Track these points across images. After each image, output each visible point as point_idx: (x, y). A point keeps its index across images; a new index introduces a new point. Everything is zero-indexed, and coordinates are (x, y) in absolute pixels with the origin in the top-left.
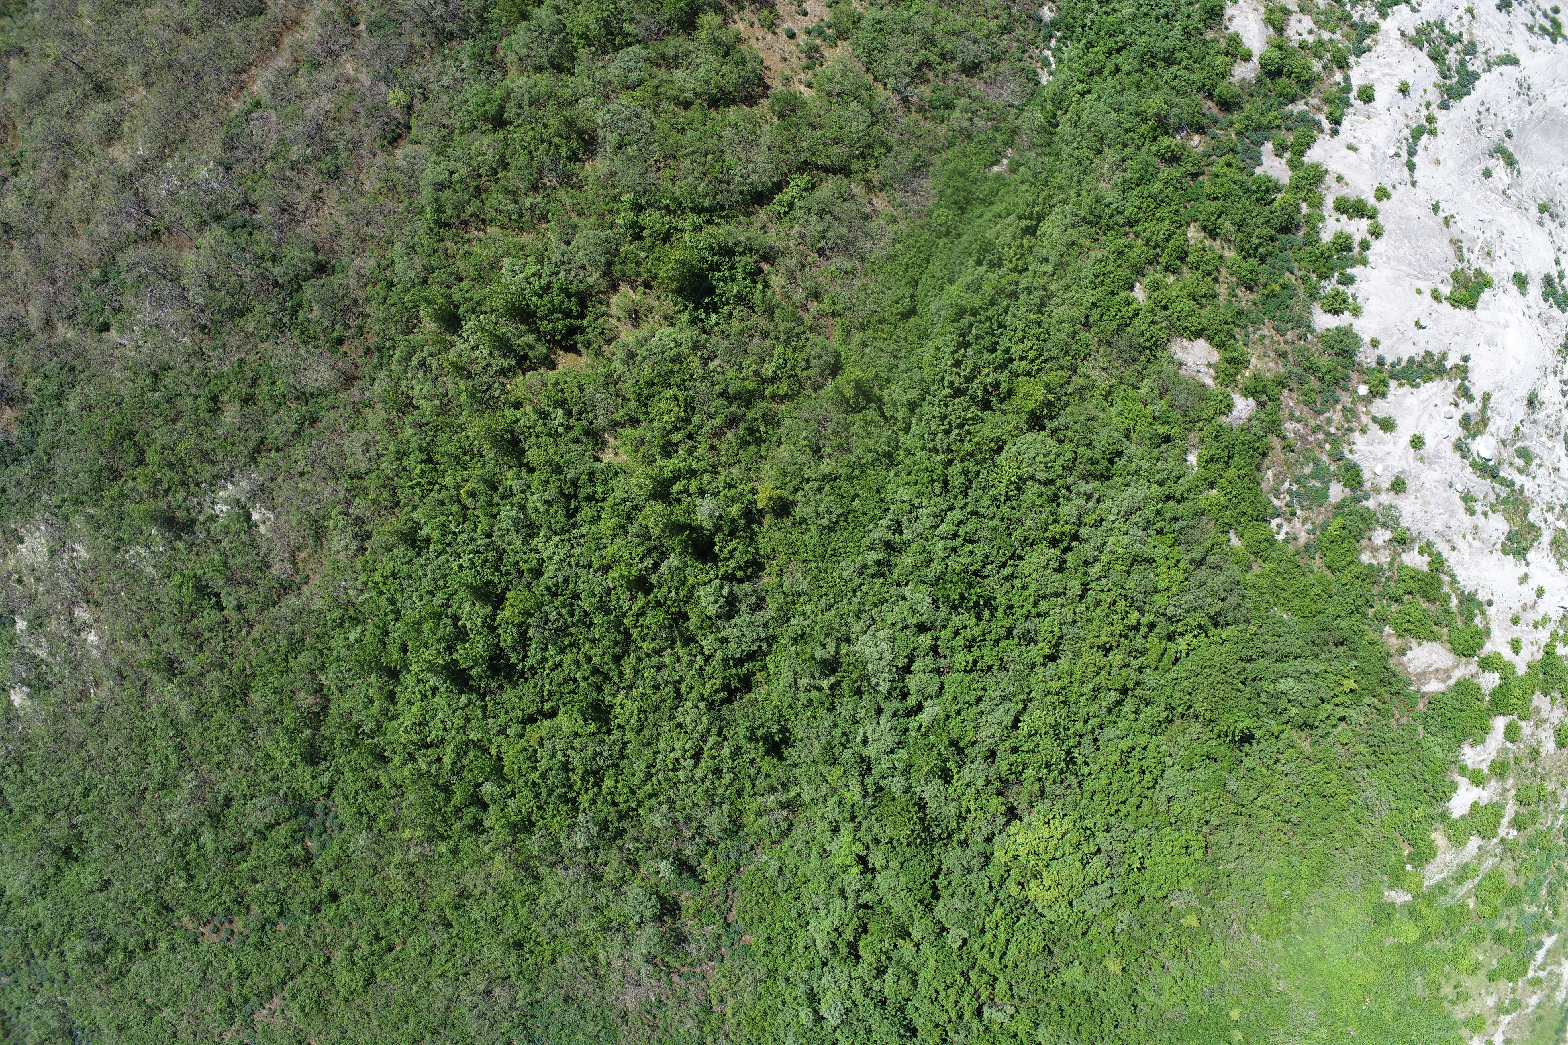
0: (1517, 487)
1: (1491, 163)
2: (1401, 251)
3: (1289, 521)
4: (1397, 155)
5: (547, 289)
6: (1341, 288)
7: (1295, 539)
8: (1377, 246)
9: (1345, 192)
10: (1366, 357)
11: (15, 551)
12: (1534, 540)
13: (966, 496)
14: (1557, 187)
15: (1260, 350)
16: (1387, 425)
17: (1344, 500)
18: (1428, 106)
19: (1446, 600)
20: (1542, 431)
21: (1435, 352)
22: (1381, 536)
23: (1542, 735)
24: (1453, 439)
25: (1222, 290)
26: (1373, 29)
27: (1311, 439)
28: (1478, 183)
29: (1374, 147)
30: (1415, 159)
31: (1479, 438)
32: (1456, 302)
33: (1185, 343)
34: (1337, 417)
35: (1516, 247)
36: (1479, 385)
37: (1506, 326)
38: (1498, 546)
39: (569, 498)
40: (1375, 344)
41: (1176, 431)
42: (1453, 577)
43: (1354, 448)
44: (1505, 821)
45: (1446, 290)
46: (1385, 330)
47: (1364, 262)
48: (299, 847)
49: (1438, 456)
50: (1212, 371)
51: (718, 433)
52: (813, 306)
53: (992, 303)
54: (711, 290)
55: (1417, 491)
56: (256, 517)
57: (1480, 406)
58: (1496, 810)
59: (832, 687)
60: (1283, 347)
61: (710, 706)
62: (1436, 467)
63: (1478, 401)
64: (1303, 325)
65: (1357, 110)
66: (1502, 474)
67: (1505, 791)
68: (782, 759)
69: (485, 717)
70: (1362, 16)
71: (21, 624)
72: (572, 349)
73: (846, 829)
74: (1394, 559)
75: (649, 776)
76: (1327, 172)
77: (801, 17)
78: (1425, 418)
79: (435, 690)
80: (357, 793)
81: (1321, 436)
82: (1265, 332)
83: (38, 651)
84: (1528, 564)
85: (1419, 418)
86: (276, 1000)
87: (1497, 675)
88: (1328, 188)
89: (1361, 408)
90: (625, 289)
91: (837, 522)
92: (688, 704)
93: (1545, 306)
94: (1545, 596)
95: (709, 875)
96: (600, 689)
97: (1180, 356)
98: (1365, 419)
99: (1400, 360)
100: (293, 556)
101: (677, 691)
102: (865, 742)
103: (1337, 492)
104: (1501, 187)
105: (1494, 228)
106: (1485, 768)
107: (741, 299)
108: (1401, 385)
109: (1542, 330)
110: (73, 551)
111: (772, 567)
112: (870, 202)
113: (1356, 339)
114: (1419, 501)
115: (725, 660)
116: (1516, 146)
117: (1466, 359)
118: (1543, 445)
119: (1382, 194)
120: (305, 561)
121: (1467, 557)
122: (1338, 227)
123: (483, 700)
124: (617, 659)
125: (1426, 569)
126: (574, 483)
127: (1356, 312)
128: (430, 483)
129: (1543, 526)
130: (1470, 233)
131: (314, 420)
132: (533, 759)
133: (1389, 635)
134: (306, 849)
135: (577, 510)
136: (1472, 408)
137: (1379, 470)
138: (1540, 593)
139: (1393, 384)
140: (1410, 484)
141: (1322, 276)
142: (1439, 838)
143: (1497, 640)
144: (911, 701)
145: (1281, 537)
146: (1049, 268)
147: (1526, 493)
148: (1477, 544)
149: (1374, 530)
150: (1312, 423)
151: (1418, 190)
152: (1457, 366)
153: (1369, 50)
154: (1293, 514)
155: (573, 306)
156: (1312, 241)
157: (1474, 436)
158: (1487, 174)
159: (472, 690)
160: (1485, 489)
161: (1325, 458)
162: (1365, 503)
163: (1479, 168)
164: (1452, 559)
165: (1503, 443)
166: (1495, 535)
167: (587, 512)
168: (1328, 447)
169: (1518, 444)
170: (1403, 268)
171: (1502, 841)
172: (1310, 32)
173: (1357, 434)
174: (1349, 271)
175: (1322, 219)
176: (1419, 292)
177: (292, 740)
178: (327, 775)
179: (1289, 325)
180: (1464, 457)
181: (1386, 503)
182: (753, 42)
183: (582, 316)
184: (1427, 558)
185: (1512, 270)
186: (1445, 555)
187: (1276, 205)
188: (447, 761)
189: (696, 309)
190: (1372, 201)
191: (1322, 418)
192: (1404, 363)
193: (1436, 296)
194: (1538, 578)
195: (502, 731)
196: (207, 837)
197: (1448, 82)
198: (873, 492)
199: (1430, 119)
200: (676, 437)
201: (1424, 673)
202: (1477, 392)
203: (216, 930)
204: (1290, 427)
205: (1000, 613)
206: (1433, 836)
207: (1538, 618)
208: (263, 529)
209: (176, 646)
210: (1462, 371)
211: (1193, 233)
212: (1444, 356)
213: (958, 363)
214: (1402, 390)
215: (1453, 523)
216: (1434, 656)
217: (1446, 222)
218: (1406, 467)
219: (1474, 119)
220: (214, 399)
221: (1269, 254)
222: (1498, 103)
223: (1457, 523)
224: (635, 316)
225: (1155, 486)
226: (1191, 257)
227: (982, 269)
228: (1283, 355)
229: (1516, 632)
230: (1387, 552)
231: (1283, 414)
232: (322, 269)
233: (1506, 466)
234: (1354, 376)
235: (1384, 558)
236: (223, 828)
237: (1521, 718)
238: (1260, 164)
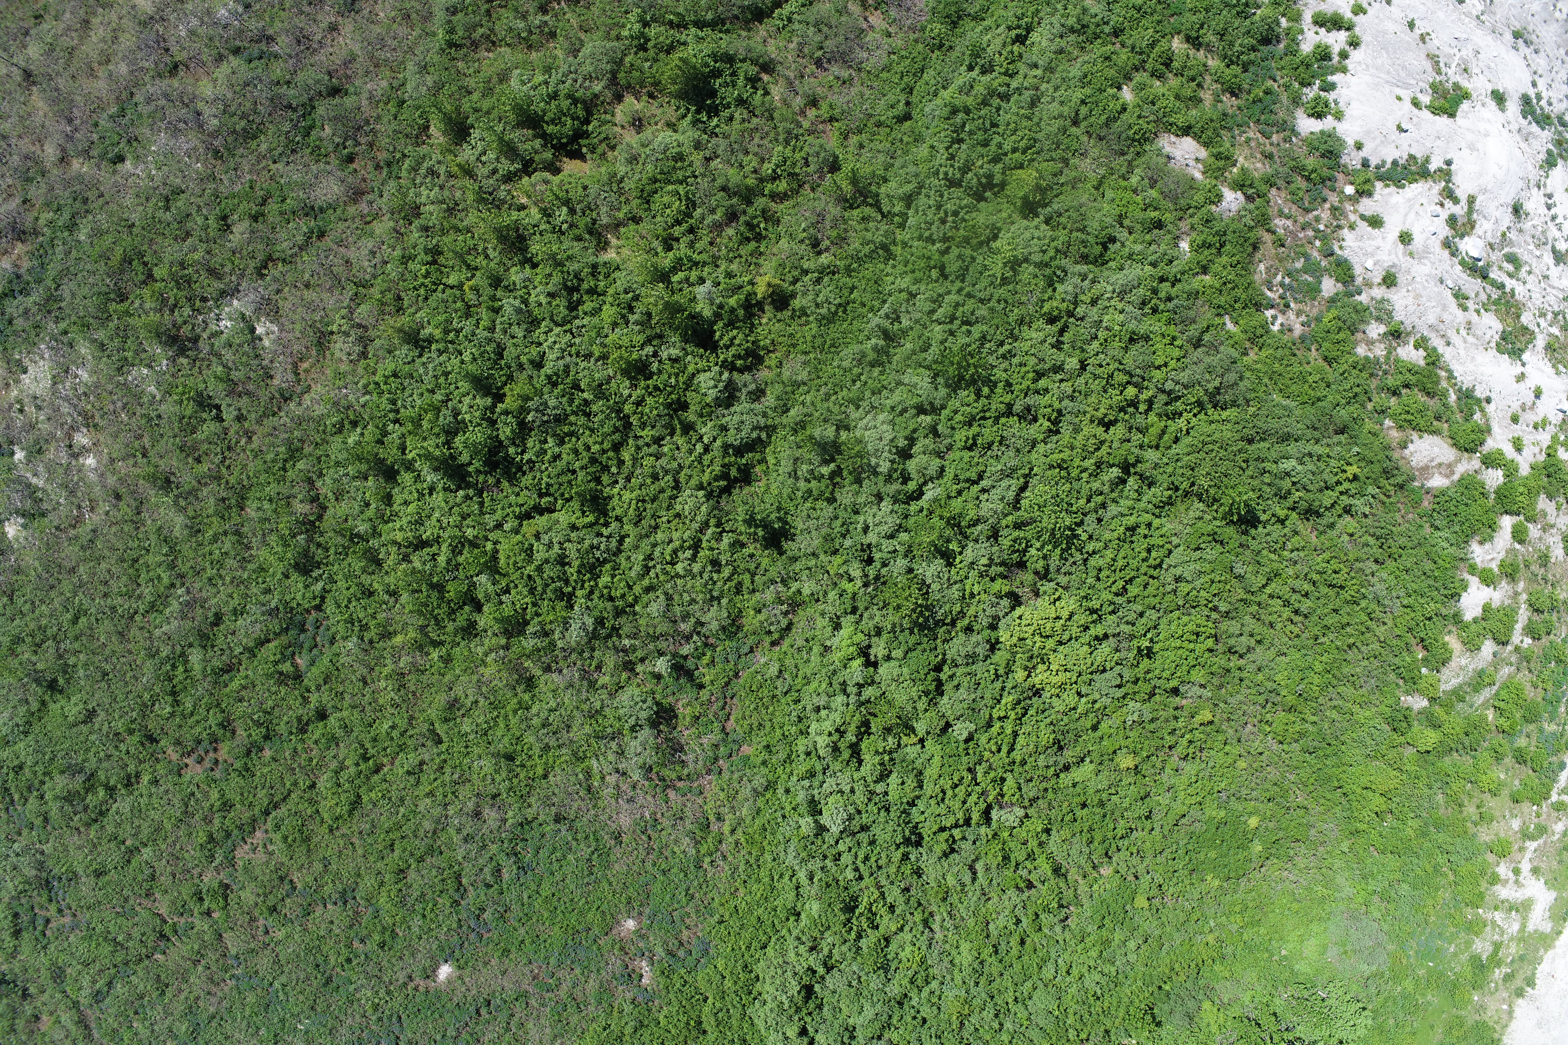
0: (1508, 290)
2: (1379, 61)
3: (1283, 313)
5: (554, 96)
6: (1323, 94)
7: (1290, 330)
8: (1355, 56)
9: (1322, 7)
10: (1351, 159)
11: (17, 381)
12: (1528, 343)
13: (963, 281)
14: (1530, 18)
15: (1247, 151)
16: (1375, 222)
17: (1337, 294)
19: (1444, 395)
20: (1529, 239)
21: (1418, 156)
22: (1375, 330)
23: (1551, 540)
24: (1441, 237)
25: (1207, 97)
27: (1301, 235)
28: (1451, 6)
31: (1466, 238)
32: (1436, 110)
33: (1173, 138)
34: (1325, 215)
35: (1493, 66)
36: (1463, 187)
37: (1487, 135)
38: (1493, 344)
39: (571, 290)
40: (1359, 146)
41: (1168, 217)
42: (1450, 372)
43: (1344, 244)
44: (1519, 627)
45: (1425, 99)
46: (1368, 133)
48: (288, 664)
49: (1426, 252)
50: (1200, 166)
51: (718, 227)
52: (812, 113)
53: (985, 103)
54: (713, 94)
55: (1409, 284)
56: (260, 330)
57: (1466, 208)
58: (1508, 614)
59: (833, 475)
60: (1269, 148)
61: (709, 496)
62: (1426, 261)
63: (1463, 203)
64: (1288, 129)
66: (1492, 275)
67: (1516, 594)
68: (781, 553)
69: (482, 513)
71: (19, 455)
72: (577, 155)
73: (848, 622)
74: (1389, 353)
75: (647, 569)
78: (1412, 215)
79: (432, 490)
80: (350, 601)
81: (1310, 233)
82: (1251, 134)
83: (34, 481)
84: (1523, 365)
85: (1406, 215)
86: (258, 834)
87: (1500, 473)
89: (1348, 207)
90: (629, 99)
91: (836, 313)
92: (688, 492)
93: (1524, 122)
94: (1543, 397)
95: (707, 679)
96: (598, 480)
97: (1168, 149)
98: (1353, 217)
99: (1384, 162)
100: (295, 366)
101: (677, 481)
102: (866, 529)
103: (1329, 286)
104: (1475, 13)
105: (1470, 47)
106: (1494, 566)
107: (741, 102)
108: (1387, 186)
109: (1523, 145)
110: (76, 376)
111: (771, 360)
112: (866, 19)
113: (1341, 142)
114: (1411, 294)
115: (726, 447)
117: (1449, 163)
118: (1530, 252)
120: (307, 371)
121: (1462, 352)
122: (1317, 38)
123: (481, 496)
124: (617, 447)
125: (1422, 363)
126: (577, 276)
127: (1339, 116)
128: (434, 283)
129: (1537, 330)
130: (1446, 49)
131: (322, 235)
132: (529, 552)
133: (1390, 428)
134: (295, 666)
135: (580, 302)
136: (1459, 210)
137: (1369, 264)
138: (1538, 394)
139: (1379, 184)
140: (1401, 279)
141: (1304, 84)
142: (1453, 642)
143: (1498, 437)
144: (912, 486)
145: (1276, 328)
146: (1039, 72)
147: (1517, 297)
148: (1470, 339)
149: (1368, 323)
150: (1301, 219)
151: (1394, 8)
152: (1440, 170)
154: (1287, 306)
155: (579, 111)
156: (1292, 51)
157: (1462, 236)
159: (468, 486)
160: (1476, 288)
161: (1315, 254)
162: (1357, 297)
164: (1447, 354)
165: (1491, 246)
166: (1490, 333)
167: (588, 306)
168: (1318, 243)
169: (1506, 250)
170: (1382, 75)
171: (1517, 649)
173: (1346, 231)
174: (1330, 78)
175: (1302, 32)
176: (1399, 98)
177: (286, 545)
178: (320, 585)
179: (1275, 129)
180: (1453, 255)
181: (1379, 297)
183: (587, 121)
184: (1422, 353)
185: (1490, 87)
186: (1440, 350)
187: (1257, 18)
188: (442, 559)
189: (698, 112)
190: (1348, 15)
191: (1310, 216)
192: (1388, 165)
193: (1416, 104)
194: (1535, 379)
195: (499, 526)
196: (195, 657)
198: (872, 283)
200: (677, 231)
201: (1427, 467)
202: (1462, 194)
203: (200, 761)
204: (1279, 224)
205: (999, 390)
206: (1447, 638)
207: (1538, 419)
208: (266, 343)
209: (173, 462)
210: (1446, 173)
211: (1177, 44)
212: (1427, 160)
213: (952, 157)
214: (1387, 190)
215: (1446, 317)
216: (1436, 449)
217: (1422, 38)
218: (1396, 262)
220: (225, 218)
221: (1252, 62)
223: (1450, 317)
224: (638, 123)
225: (1148, 268)
226: (1175, 64)
227: (974, 74)
228: (1269, 157)
229: (1518, 430)
230: (1382, 346)
231: (1272, 211)
232: (335, 92)
233: (1495, 268)
234: (1340, 177)
235: (1380, 351)
236: (213, 646)
237: (1528, 520)
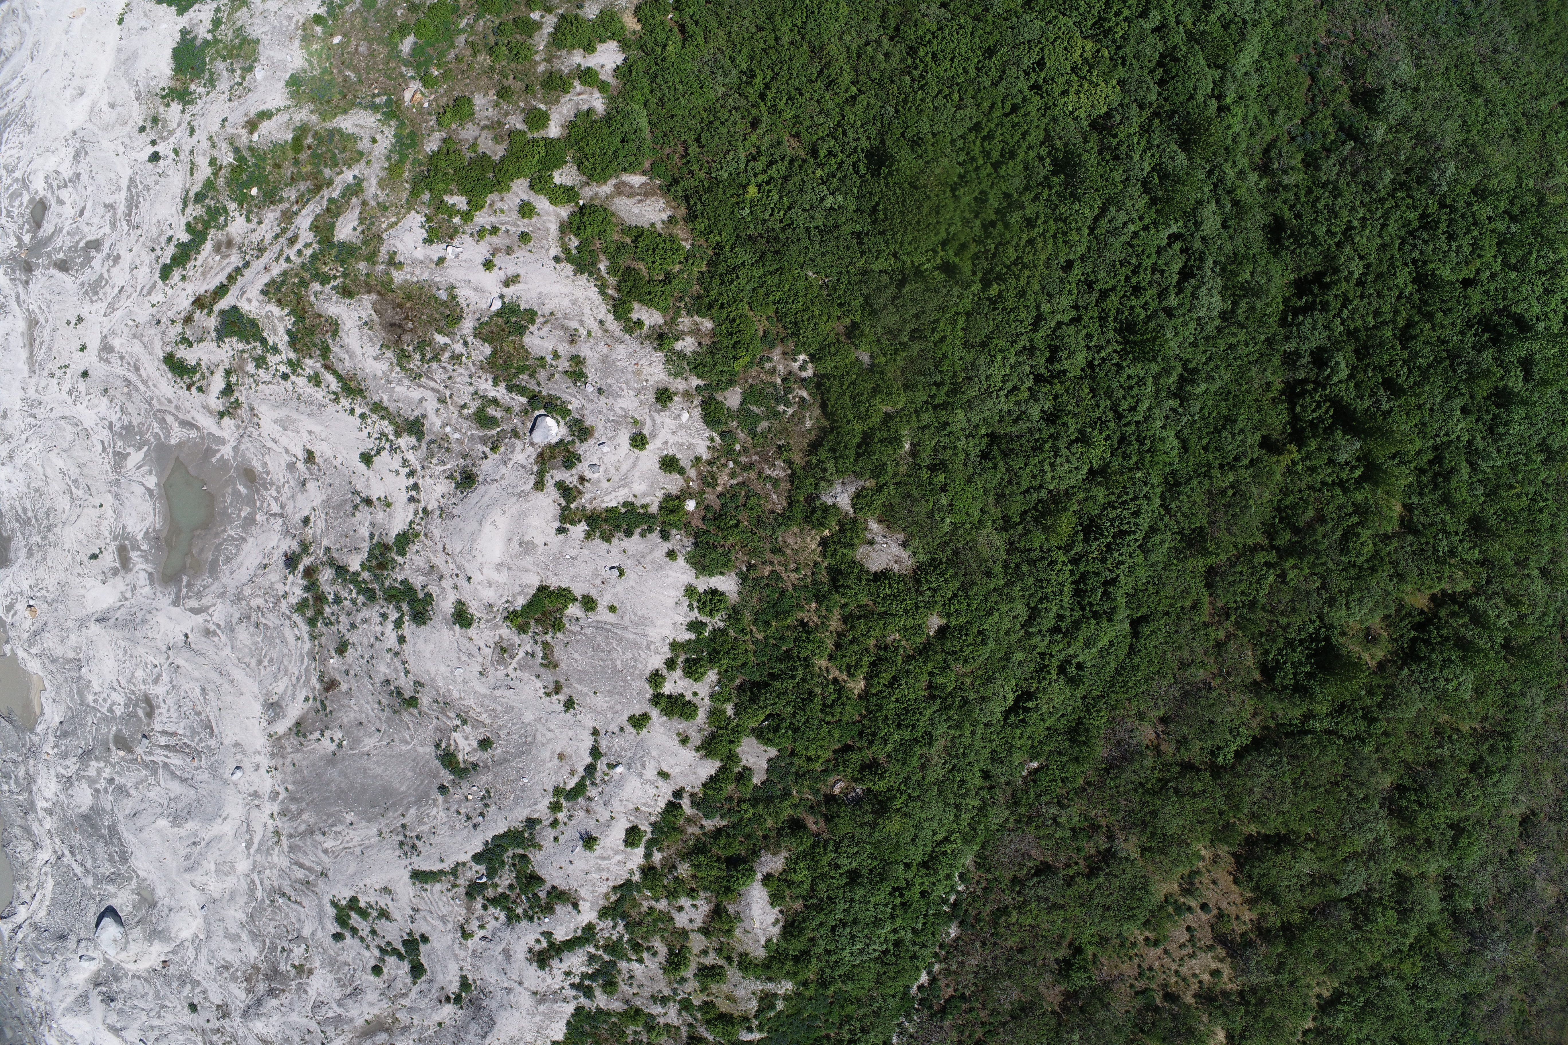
0: (503, 385)
1: (478, 756)
2: (629, 655)
3: (790, 373)
4: (611, 766)
6: (704, 619)
7: (785, 354)
8: (656, 662)
9: (681, 725)
10: (681, 541)
12: (487, 323)
14: (384, 727)
16: (670, 464)
17: (727, 388)
18: (555, 823)
19: (612, 270)
20: (454, 446)
21: (598, 541)
22: (687, 345)
23: (492, 114)
24: (591, 441)
26: (604, 913)
27: (755, 457)
28: (503, 733)
29: (640, 775)
30: (588, 760)
31: (554, 440)
32: (564, 596)
33: (896, 568)
34: (724, 478)
35: (464, 658)
36: (548, 501)
37: (499, 566)
38: (539, 320)
40: (671, 554)
42: (602, 293)
43: (708, 443)
44: (547, 30)
46: (660, 568)
47: (674, 645)
49: (616, 424)
50: (868, 537)
55: (644, 388)
57: (548, 477)
58: (561, 43)
60: (775, 559)
63: (550, 483)
64: (749, 582)
65: (646, 818)
67: (548, 61)
68: (1273, 215)
70: (614, 927)
72: (1419, 612)
74: (673, 320)
76: (697, 749)
77: (1193, 925)
81: (744, 459)
82: (793, 576)
85: (632, 468)
87: (557, 180)
88: (700, 730)
90: (1373, 664)
93: (433, 589)
94: (481, 261)
97: (904, 554)
98: (693, 473)
99: (643, 535)
103: (732, 399)
104: (467, 729)
105: (491, 679)
106: (577, 87)
108: (645, 507)
109: (440, 560)
111: (1276, 391)
113: (692, 561)
114: (644, 377)
116: (436, 775)
117: (562, 530)
118: (456, 430)
119: (639, 722)
121: (586, 312)
122: (696, 687)
123: (1505, 306)
125: (636, 305)
126: (1436, 487)
127: (690, 591)
129: (470, 339)
130: (526, 676)
133: (686, 240)
136: (559, 474)
137: (685, 416)
138: (488, 265)
139: (654, 509)
140: (651, 397)
141: (723, 631)
142: (631, 24)
143: (552, 219)
145: (802, 357)
147: (490, 377)
148: (573, 324)
149: (695, 353)
150: (753, 475)
151: (591, 725)
152: (574, 523)
153: (615, 888)
154: (785, 380)
155: (1423, 650)
156: (727, 674)
157: (560, 443)
158: (485, 744)
160: (550, 385)
161: (742, 435)
162: (701, 383)
163: (497, 752)
164: (604, 312)
165: (517, 435)
166: (543, 332)
168: (737, 448)
169: (494, 432)
170: (631, 636)
172: (680, 909)
173: (704, 458)
174: (693, 637)
175: (712, 696)
179: (765, 582)
180: (578, 421)
181: (679, 380)
182: (1239, 900)
183: (1414, 640)
184: (634, 316)
185: (472, 632)
186: (611, 317)
189: (1328, 638)
190: (655, 713)
191: (741, 479)
192: (638, 531)
193: (589, 604)
194: (491, 282)
197: (521, 851)
199: (555, 807)
201: (646, 195)
202: (551, 493)
204: (779, 472)
206: (638, 28)
207: (490, 239)
210: (566, 518)
212: (588, 535)
214: (645, 501)
215: (602, 350)
216: (634, 211)
217: (557, 688)
218: (656, 416)
219: (493, 807)
222: (452, 828)
223: (597, 349)
229: (524, 225)
230: (681, 327)
231: (785, 486)
233: (517, 409)
234: (697, 522)
235: (685, 322)
237: (522, 134)
238: (769, 760)
